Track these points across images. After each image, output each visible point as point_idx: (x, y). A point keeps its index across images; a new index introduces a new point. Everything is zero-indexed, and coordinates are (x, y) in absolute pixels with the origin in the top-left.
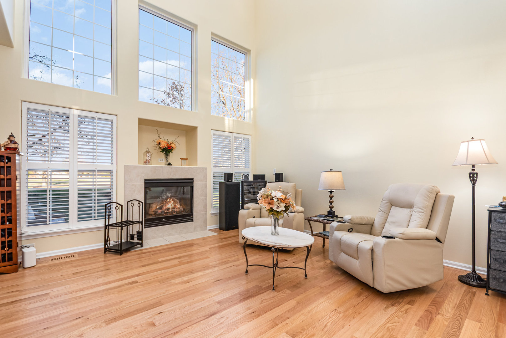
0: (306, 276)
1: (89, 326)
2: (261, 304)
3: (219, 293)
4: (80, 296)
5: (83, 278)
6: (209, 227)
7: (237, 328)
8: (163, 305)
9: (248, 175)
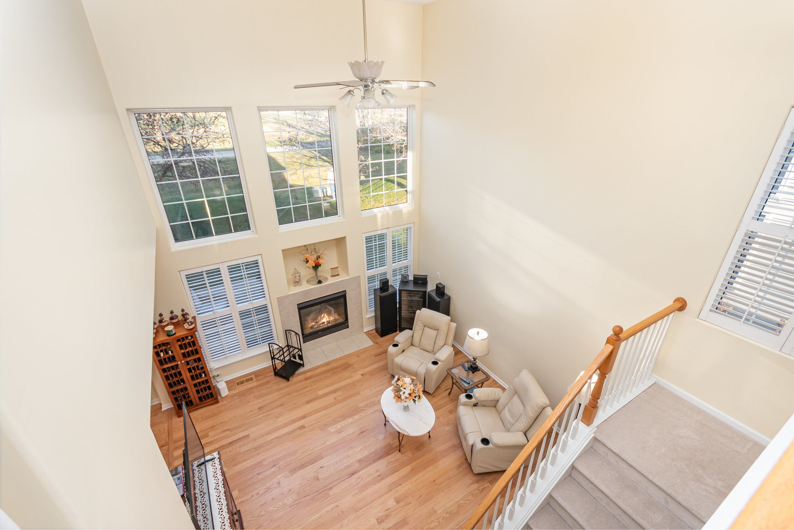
0: (430, 437)
1: (281, 475)
2: (387, 466)
3: (361, 449)
4: (270, 440)
5: (267, 416)
6: (366, 330)
7: (367, 489)
8: (323, 458)
9: (408, 275)
